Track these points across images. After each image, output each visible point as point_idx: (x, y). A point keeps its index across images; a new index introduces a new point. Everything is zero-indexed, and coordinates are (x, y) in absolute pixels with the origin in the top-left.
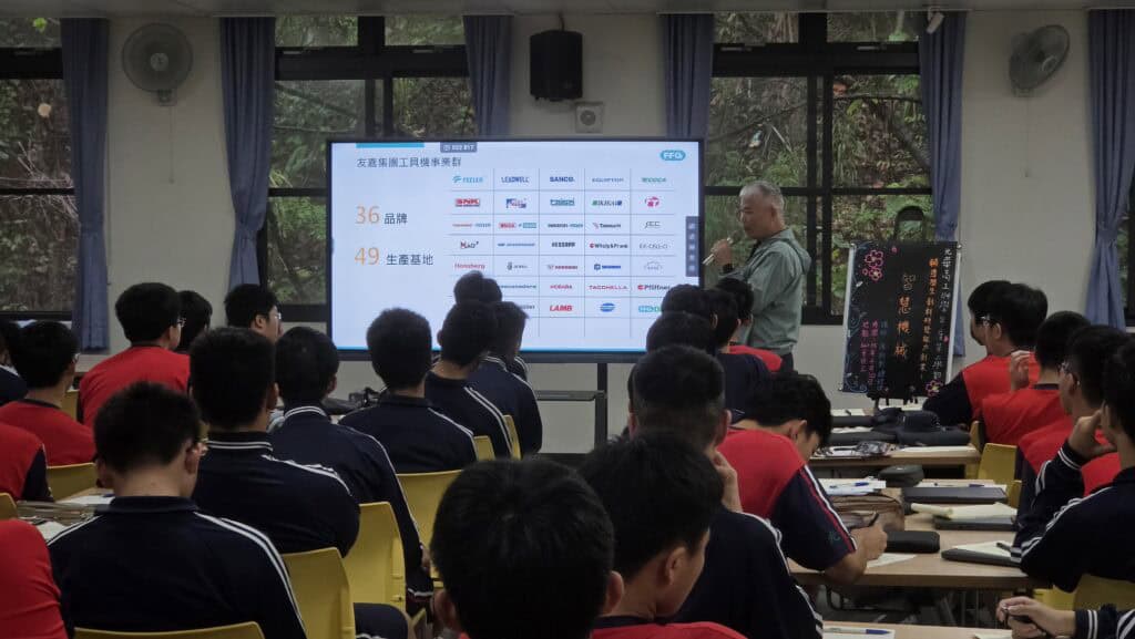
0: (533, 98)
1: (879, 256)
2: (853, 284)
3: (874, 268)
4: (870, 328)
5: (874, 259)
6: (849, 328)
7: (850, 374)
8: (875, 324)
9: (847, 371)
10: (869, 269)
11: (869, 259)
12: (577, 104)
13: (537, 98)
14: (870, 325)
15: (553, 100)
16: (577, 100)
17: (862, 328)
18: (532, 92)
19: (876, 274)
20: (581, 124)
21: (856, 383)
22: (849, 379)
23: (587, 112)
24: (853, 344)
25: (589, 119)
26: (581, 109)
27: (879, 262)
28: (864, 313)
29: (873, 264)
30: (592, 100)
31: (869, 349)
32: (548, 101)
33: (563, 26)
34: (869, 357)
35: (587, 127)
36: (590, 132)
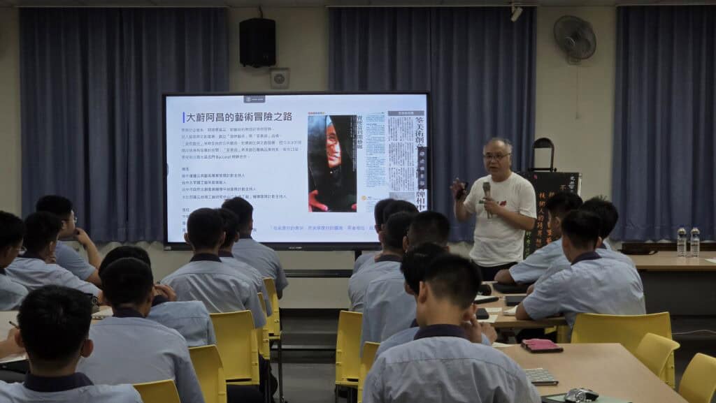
0: (242, 65)
12: (271, 70)
13: (244, 66)
16: (272, 67)
18: (242, 61)
20: (275, 84)
23: (281, 76)
25: (280, 79)
26: (274, 73)
30: (284, 66)
32: (251, 67)
33: (262, 15)
35: (278, 85)
36: (280, 89)
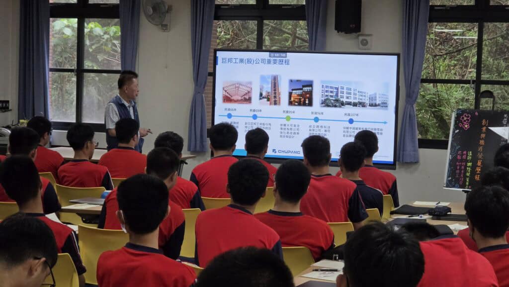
0: (336, 31)
1: (468, 117)
2: (454, 132)
3: (465, 123)
4: (462, 155)
5: (465, 119)
6: (451, 154)
7: (450, 178)
8: (465, 152)
9: (448, 177)
10: (463, 124)
11: (463, 118)
12: (359, 36)
13: (338, 32)
14: (462, 153)
15: (346, 33)
16: (358, 33)
17: (457, 155)
18: (336, 29)
19: (466, 126)
20: (361, 46)
21: (453, 183)
22: (449, 181)
23: (363, 40)
24: (453, 163)
25: (364, 43)
26: (361, 38)
27: (468, 120)
28: (459, 147)
29: (465, 121)
30: (367, 33)
31: (461, 166)
32: (343, 33)
34: (460, 170)
35: (364, 47)
36: (365, 50)
